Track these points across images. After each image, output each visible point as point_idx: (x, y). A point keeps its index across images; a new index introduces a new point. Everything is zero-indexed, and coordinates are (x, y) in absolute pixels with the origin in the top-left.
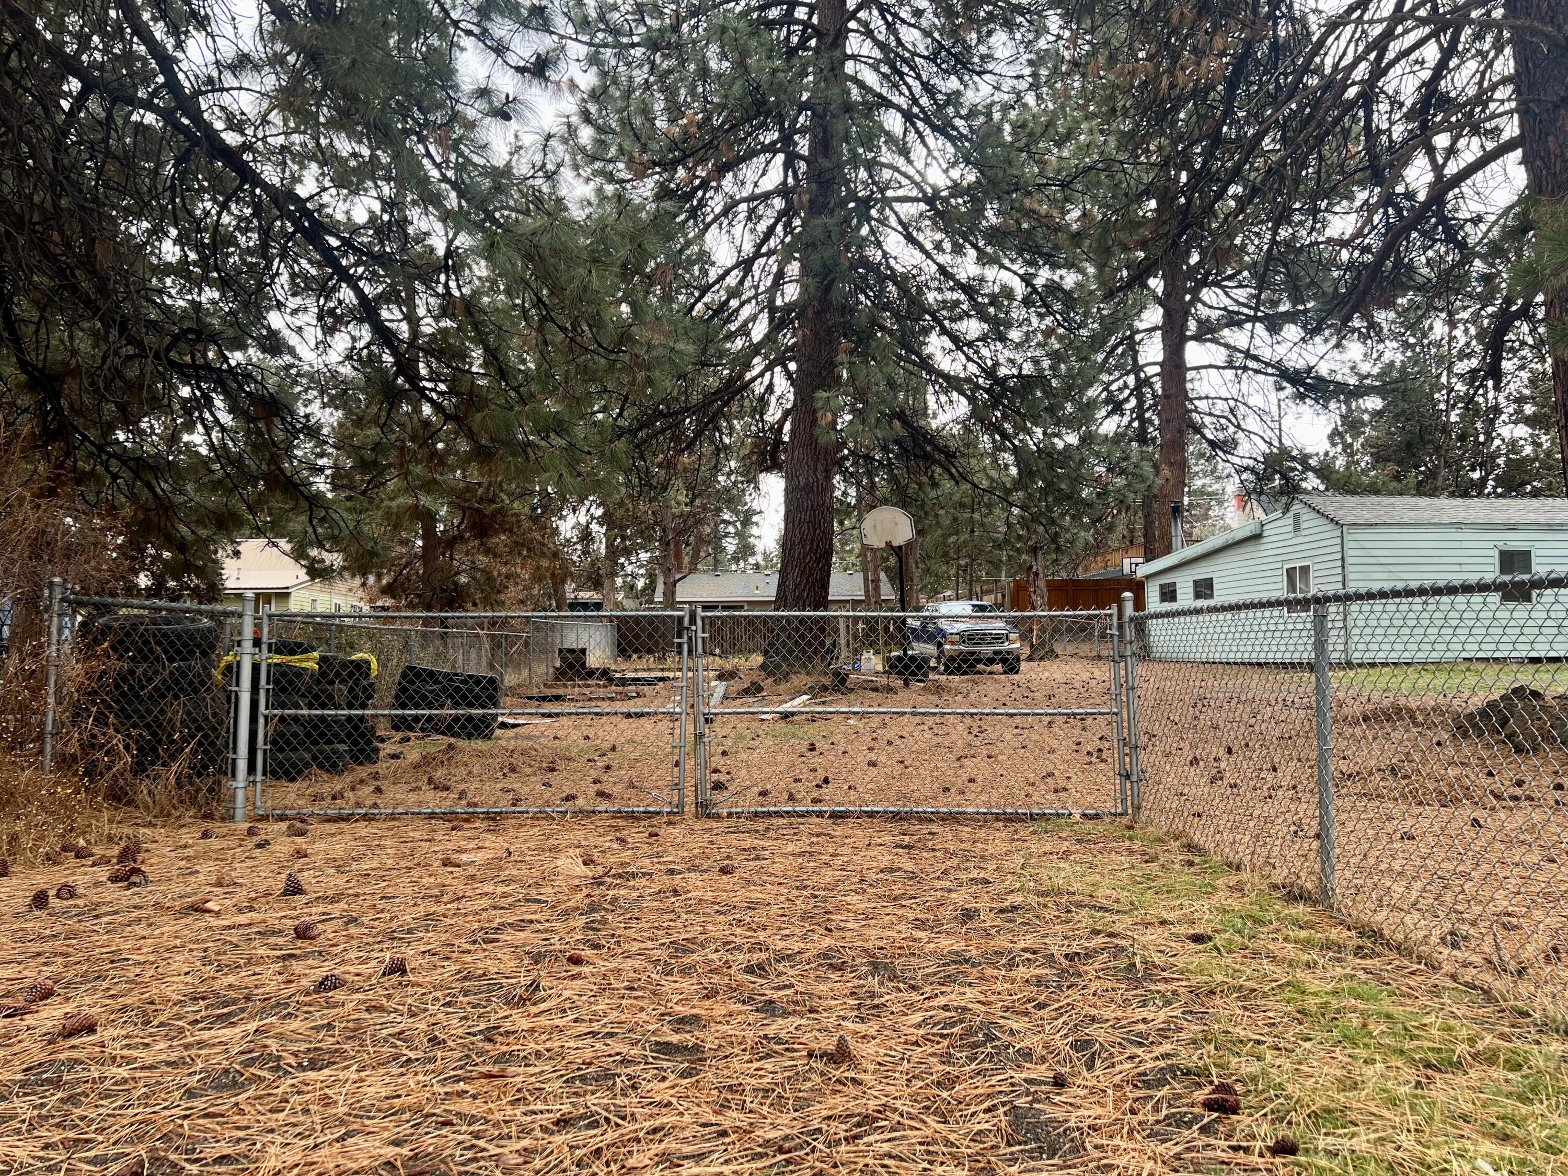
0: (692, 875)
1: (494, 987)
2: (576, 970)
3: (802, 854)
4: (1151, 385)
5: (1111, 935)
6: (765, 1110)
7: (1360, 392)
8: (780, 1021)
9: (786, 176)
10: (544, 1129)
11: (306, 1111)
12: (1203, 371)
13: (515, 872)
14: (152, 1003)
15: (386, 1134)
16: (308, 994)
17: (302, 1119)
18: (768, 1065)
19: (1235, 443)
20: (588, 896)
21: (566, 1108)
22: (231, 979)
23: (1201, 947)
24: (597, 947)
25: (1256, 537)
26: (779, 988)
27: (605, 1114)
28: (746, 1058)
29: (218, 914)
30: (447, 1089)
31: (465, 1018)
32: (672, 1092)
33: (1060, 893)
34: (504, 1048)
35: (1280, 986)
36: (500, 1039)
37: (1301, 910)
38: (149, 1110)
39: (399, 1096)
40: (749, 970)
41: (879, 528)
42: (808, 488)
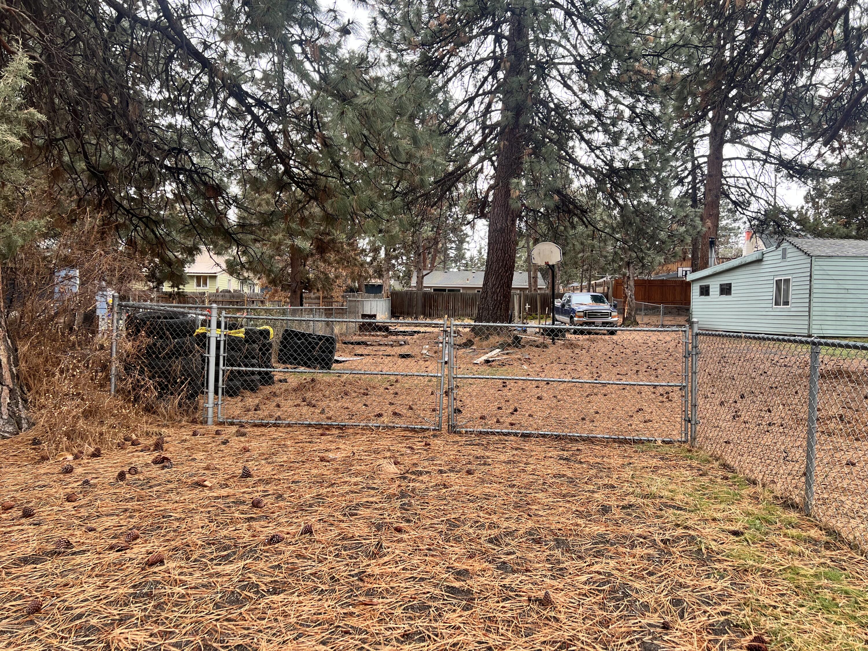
0: (452, 474)
1: (359, 545)
2: (400, 536)
3: (509, 462)
4: (701, 169)
5: (686, 528)
6: (510, 634)
7: (825, 174)
8: (512, 576)
9: (495, 47)
10: (397, 640)
11: (276, 620)
12: (733, 161)
13: (359, 468)
14: (188, 546)
15: (318, 637)
16: (265, 545)
17: (275, 624)
18: (507, 604)
19: (749, 203)
20: (399, 486)
21: (407, 627)
22: (224, 533)
23: (737, 539)
24: (408, 521)
25: (759, 261)
26: (508, 554)
27: (427, 633)
28: (496, 599)
29: (211, 488)
30: (345, 611)
31: (347, 565)
32: (460, 620)
33: (655, 497)
34: (370, 586)
35: (784, 569)
36: (366, 579)
37: (793, 515)
38: (199, 615)
39: (320, 614)
40: (490, 541)
41: (541, 255)
42: (502, 230)
